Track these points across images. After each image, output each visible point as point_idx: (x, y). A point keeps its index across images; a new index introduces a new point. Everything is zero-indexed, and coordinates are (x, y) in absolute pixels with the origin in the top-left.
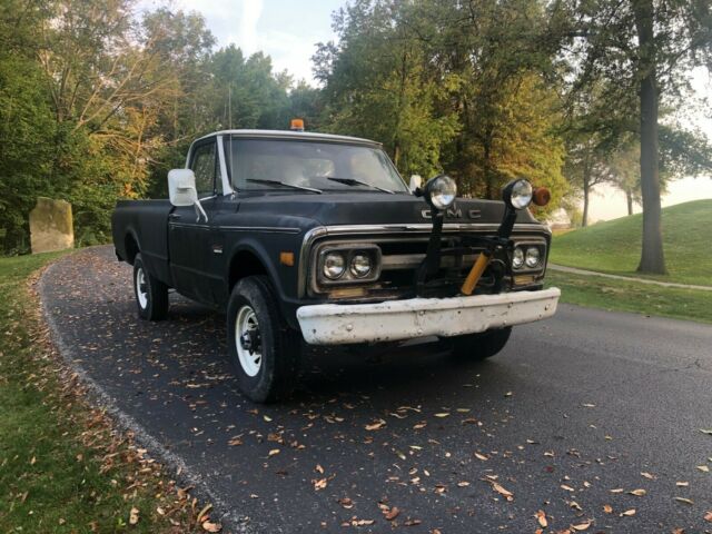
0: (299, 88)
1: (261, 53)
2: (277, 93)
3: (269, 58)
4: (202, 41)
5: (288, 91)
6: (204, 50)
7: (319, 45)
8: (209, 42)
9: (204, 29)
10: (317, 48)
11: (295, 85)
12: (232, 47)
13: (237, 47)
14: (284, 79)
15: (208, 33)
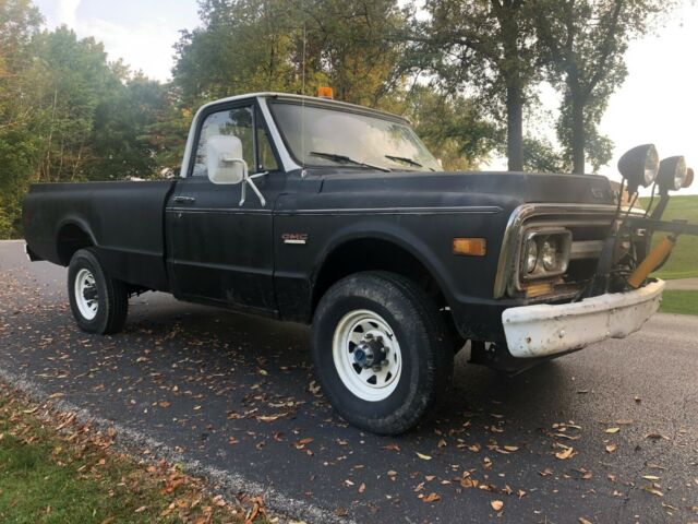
0: (136, 79)
1: (92, 39)
2: (113, 83)
3: (101, 44)
4: (27, 18)
5: (124, 82)
6: (30, 28)
7: (185, 31)
8: (36, 19)
9: (31, 6)
10: (181, 35)
11: (132, 76)
12: (64, 27)
13: (69, 29)
14: (119, 69)
15: (36, 10)
